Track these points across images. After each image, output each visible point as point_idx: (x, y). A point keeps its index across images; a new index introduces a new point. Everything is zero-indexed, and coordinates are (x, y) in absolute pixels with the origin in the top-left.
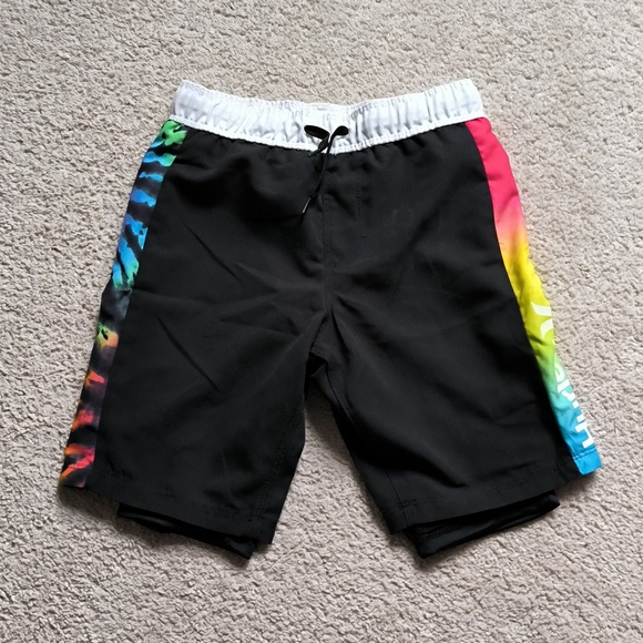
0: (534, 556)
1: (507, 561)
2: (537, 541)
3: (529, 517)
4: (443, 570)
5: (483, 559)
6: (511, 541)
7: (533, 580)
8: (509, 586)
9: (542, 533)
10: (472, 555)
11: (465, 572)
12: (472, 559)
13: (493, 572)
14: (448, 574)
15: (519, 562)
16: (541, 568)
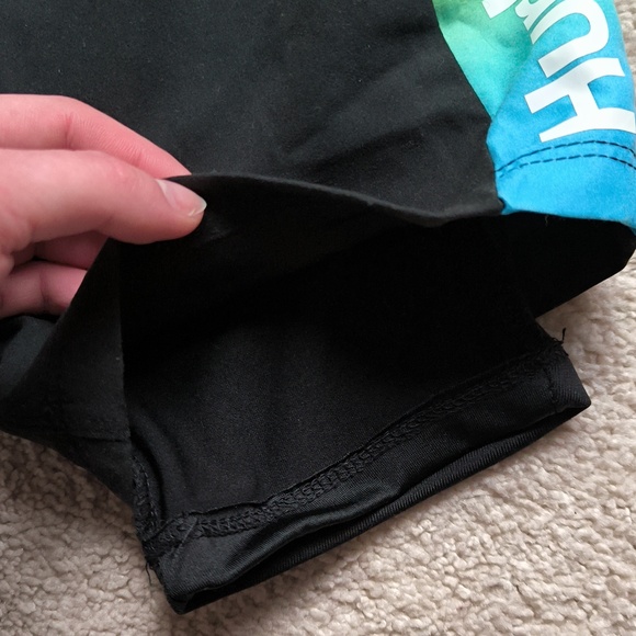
0: (596, 513)
1: (520, 538)
2: (604, 467)
3: (513, 440)
4: (337, 594)
5: (450, 545)
6: (525, 481)
7: (599, 584)
8: (535, 608)
9: (615, 440)
10: (415, 538)
11: (402, 589)
12: (418, 552)
13: (484, 579)
14: (353, 605)
15: (554, 537)
16: (621, 543)
